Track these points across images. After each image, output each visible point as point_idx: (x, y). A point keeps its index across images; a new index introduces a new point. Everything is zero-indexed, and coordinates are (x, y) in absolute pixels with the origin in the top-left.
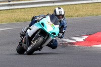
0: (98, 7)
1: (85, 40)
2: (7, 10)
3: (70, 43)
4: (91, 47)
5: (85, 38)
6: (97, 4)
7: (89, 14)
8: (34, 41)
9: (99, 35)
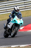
0: (28, 12)
1: (23, 29)
4: (26, 32)
5: (23, 28)
6: (28, 11)
7: (24, 16)
9: (30, 26)
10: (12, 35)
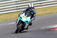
2: (16, 12)
3: (53, 28)
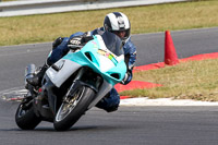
8: (70, 97)
10: (58, 118)
